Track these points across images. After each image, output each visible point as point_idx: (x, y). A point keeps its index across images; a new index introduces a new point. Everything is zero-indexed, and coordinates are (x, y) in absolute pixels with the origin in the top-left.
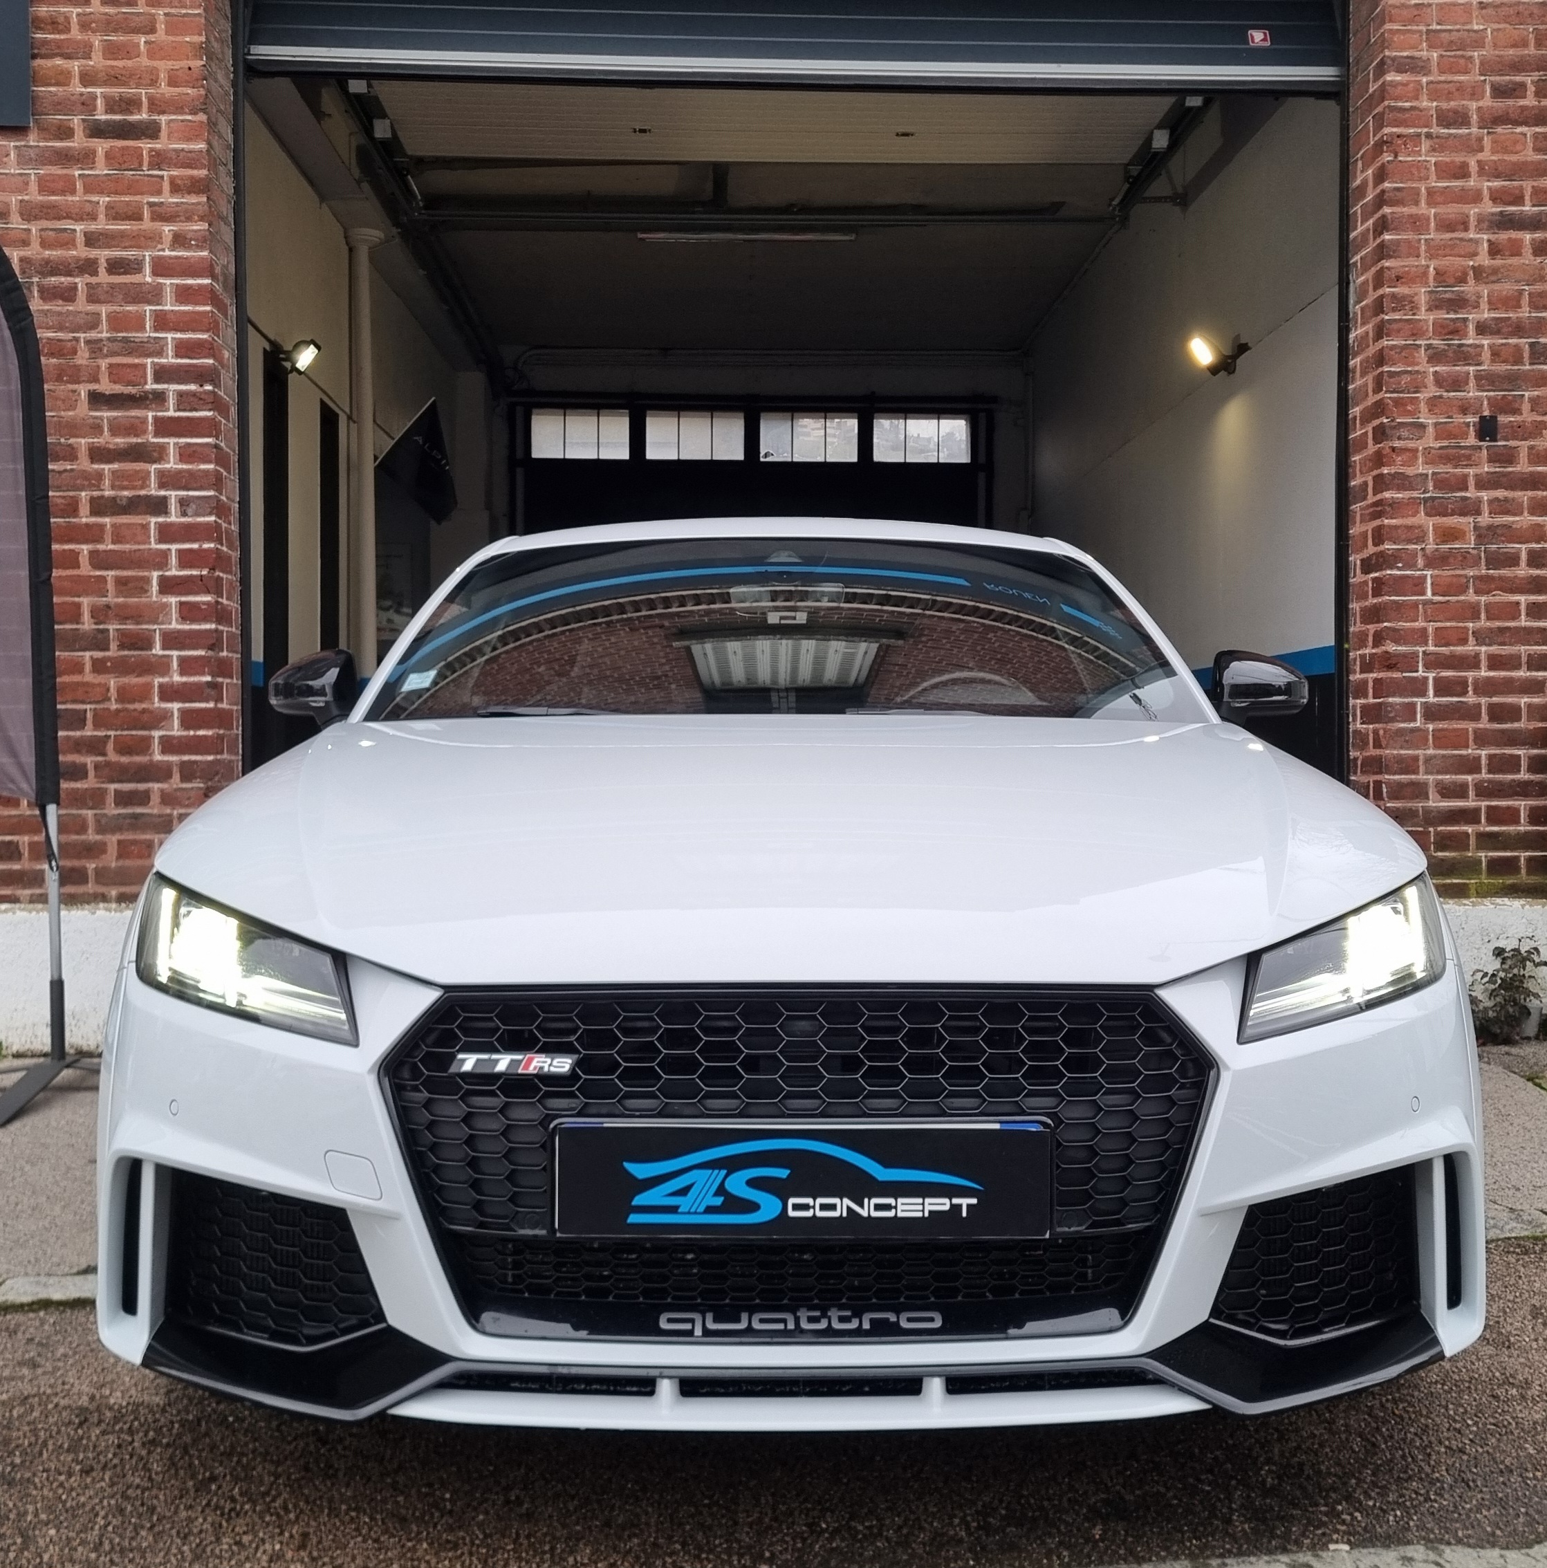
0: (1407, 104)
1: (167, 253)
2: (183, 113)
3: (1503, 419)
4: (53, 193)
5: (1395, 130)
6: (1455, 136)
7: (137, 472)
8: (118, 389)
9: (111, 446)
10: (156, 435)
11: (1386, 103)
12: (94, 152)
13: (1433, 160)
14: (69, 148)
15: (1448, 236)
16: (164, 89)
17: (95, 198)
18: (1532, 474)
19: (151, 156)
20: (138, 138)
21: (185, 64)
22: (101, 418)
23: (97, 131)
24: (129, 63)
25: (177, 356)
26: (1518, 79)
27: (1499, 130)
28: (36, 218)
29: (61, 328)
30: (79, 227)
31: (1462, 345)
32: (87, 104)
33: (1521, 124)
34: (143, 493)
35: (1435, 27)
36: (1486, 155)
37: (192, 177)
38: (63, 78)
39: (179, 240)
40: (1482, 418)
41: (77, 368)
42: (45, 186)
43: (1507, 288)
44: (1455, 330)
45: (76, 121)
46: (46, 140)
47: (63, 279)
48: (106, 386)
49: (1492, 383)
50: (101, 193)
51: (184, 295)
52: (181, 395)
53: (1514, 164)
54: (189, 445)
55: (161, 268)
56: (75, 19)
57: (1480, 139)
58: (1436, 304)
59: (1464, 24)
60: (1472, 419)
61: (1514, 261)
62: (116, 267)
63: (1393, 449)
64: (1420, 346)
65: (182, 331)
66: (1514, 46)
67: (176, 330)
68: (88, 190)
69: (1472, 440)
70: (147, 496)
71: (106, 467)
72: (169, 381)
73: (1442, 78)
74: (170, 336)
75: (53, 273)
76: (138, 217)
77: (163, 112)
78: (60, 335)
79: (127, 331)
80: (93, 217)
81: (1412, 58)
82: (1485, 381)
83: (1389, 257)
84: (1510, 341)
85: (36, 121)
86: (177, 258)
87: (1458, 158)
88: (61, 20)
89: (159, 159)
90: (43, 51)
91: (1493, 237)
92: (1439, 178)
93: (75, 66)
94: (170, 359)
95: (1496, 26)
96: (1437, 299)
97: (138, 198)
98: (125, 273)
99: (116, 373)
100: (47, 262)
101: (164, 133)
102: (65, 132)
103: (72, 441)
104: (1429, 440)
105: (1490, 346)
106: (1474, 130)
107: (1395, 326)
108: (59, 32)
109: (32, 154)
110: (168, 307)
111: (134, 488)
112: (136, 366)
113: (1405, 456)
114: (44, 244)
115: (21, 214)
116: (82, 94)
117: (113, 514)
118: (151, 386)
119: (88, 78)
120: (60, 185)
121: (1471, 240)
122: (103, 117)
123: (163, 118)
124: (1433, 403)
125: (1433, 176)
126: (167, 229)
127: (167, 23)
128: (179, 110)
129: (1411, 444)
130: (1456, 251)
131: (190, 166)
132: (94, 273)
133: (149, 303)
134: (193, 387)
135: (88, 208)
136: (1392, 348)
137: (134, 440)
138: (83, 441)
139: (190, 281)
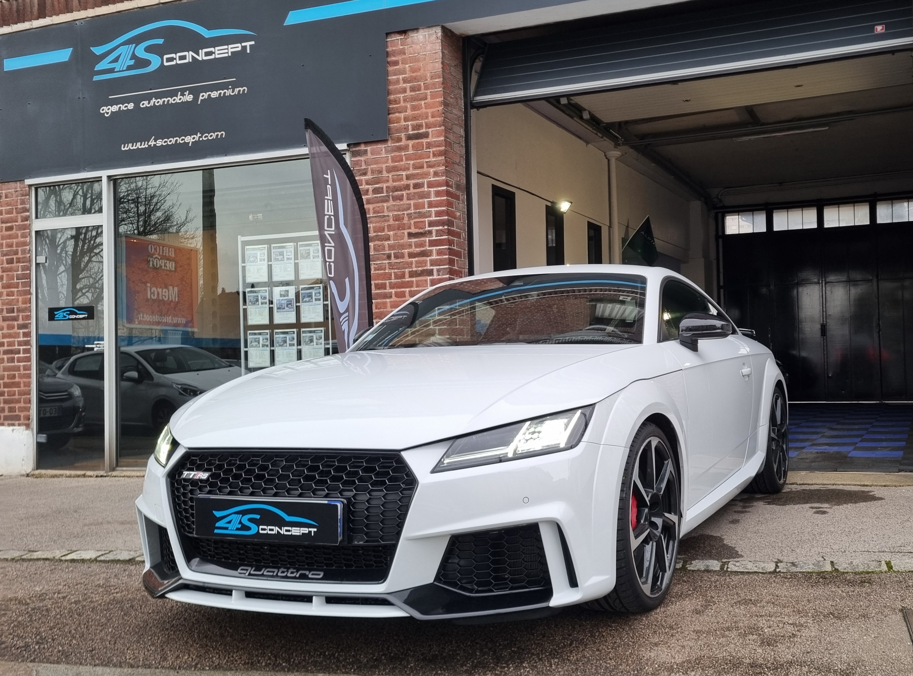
1: (432, 179)
2: (436, 127)
4: (396, 162)
7: (423, 260)
8: (417, 231)
9: (415, 252)
10: (429, 246)
12: (408, 145)
14: (401, 145)
16: (431, 119)
17: (409, 162)
19: (426, 145)
20: (422, 139)
21: (436, 109)
22: (412, 242)
23: (410, 138)
24: (419, 112)
25: (436, 217)
28: (391, 172)
29: (399, 210)
30: (404, 173)
32: (406, 128)
34: (425, 268)
37: (440, 150)
38: (398, 120)
39: (436, 174)
41: (404, 224)
42: (393, 160)
45: (403, 135)
46: (394, 143)
47: (399, 193)
48: (413, 230)
50: (411, 160)
51: (438, 194)
52: (437, 231)
54: (440, 249)
55: (430, 185)
56: (402, 98)
62: (416, 186)
65: (437, 207)
67: (435, 207)
68: (407, 159)
70: (427, 269)
71: (414, 259)
72: (433, 226)
74: (433, 209)
75: (397, 191)
76: (422, 167)
77: (430, 128)
78: (399, 213)
79: (419, 209)
80: (408, 169)
85: (391, 137)
86: (435, 180)
88: (398, 100)
89: (429, 145)
90: (392, 111)
93: (402, 115)
94: (433, 218)
97: (422, 160)
98: (419, 188)
99: (416, 225)
100: (394, 187)
101: (430, 136)
102: (399, 140)
103: (403, 251)
108: (397, 104)
109: (389, 149)
110: (432, 199)
111: (422, 267)
112: (422, 221)
114: (394, 181)
115: (386, 171)
116: (404, 125)
117: (416, 277)
118: (427, 229)
119: (406, 119)
120: (398, 159)
122: (411, 133)
123: (430, 130)
126: (432, 170)
127: (431, 95)
128: (435, 126)
131: (439, 146)
132: (409, 189)
133: (426, 198)
134: (441, 228)
135: (407, 166)
137: (422, 249)
138: (406, 251)
139: (439, 189)
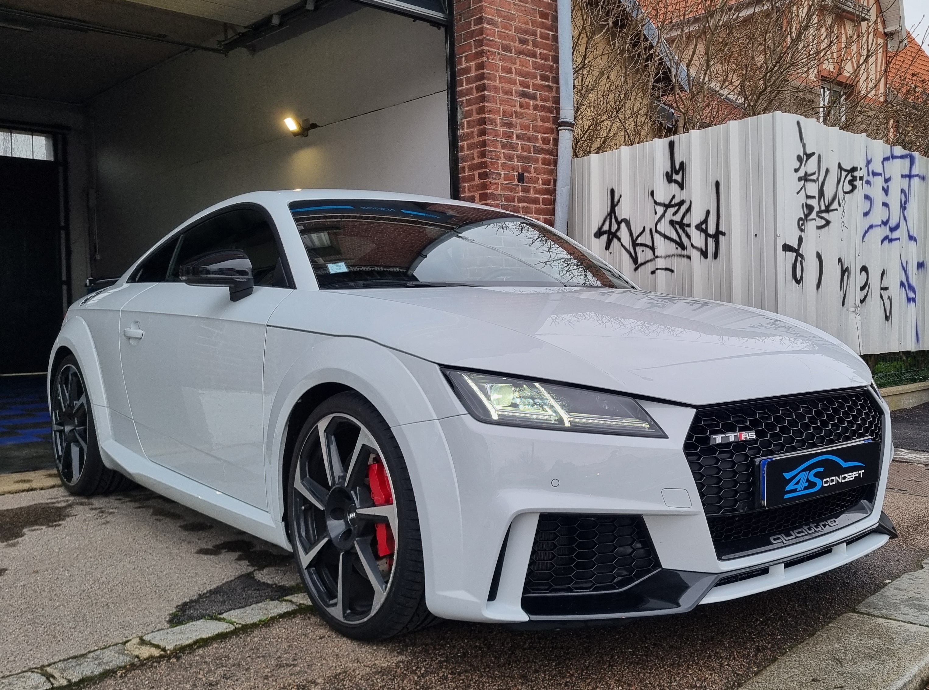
0: (491, 38)
3: (526, 175)
5: (487, 48)
6: (507, 56)
11: (484, 36)
13: (500, 64)
15: (506, 96)
18: (535, 198)
26: (526, 37)
27: (521, 56)
31: (512, 143)
33: (528, 56)
35: (499, 8)
36: (517, 66)
40: (519, 173)
43: (525, 121)
44: (509, 136)
49: (522, 160)
53: (526, 72)
57: (515, 59)
58: (504, 125)
59: (509, 10)
60: (516, 174)
61: (527, 111)
63: (490, 183)
64: (498, 141)
66: (525, 23)
69: (516, 182)
73: (502, 31)
81: (492, 19)
82: (521, 158)
83: (487, 102)
84: (527, 143)
87: (509, 65)
91: (521, 100)
92: (503, 72)
95: (519, 14)
96: (503, 122)
104: (502, 181)
105: (521, 144)
106: (513, 55)
107: (490, 131)
113: (495, 186)
121: (513, 100)
124: (503, 164)
125: (501, 71)
129: (496, 181)
130: (509, 104)
136: (489, 140)
